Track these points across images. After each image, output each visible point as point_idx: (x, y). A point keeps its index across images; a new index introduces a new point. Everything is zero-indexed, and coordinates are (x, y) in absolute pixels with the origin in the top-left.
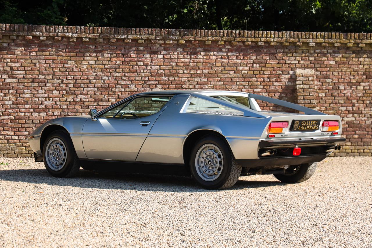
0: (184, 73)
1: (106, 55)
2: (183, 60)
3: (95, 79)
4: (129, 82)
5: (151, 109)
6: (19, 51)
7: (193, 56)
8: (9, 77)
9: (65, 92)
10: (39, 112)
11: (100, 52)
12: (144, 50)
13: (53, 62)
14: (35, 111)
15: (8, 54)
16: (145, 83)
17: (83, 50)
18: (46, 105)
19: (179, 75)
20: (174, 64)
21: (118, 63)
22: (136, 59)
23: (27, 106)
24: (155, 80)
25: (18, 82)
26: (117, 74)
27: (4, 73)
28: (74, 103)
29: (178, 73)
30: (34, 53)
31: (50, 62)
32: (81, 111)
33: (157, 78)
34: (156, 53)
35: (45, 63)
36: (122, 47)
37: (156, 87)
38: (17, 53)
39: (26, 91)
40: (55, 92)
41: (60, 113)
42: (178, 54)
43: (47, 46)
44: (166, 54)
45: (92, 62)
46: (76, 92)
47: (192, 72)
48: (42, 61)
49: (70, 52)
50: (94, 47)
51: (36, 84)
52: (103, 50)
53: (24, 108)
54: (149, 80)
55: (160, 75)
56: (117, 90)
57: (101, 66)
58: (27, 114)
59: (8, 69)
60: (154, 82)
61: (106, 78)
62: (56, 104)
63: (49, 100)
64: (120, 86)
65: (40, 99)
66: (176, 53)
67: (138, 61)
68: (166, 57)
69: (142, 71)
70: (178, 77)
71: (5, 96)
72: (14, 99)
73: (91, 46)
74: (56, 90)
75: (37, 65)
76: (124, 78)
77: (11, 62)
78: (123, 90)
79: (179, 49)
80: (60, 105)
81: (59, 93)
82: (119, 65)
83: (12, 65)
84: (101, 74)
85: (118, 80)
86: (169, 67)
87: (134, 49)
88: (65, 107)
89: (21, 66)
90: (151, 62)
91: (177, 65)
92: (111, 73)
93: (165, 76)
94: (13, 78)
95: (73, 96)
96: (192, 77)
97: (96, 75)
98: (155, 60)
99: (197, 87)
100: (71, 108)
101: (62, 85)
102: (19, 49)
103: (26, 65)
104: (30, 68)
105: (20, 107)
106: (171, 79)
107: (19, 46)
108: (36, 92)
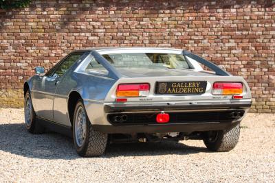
0: (258, 26)
1: (179, 11)
2: (257, 13)
3: (168, 35)
4: (201, 38)
5: (224, 62)
6: (99, 11)
7: (267, 9)
8: (92, 36)
11: (173, 8)
12: (216, 5)
13: (130, 20)
15: (90, 14)
16: (218, 38)
17: (156, 8)
18: (124, 61)
19: (254, 29)
20: (248, 18)
21: (191, 18)
22: (209, 14)
24: (228, 35)
25: (100, 39)
26: (190, 30)
27: (87, 32)
29: (252, 27)
30: (113, 12)
31: (128, 20)
33: (230, 33)
34: (228, 7)
35: (123, 21)
36: (194, 3)
37: (229, 42)
38: (98, 12)
42: (252, 7)
43: (124, 5)
44: (239, 8)
45: (166, 19)
47: (266, 26)
48: (120, 19)
49: (144, 9)
50: (167, 4)
51: (115, 41)
52: (176, 7)
54: (221, 35)
55: (233, 30)
56: (190, 45)
57: (174, 22)
59: (91, 27)
60: (226, 37)
61: (179, 34)
64: (193, 42)
66: (249, 7)
67: (211, 16)
68: (239, 11)
69: (214, 26)
70: (252, 31)
73: (164, 4)
75: (115, 23)
76: (196, 33)
77: (93, 21)
78: (196, 45)
79: (253, 2)
82: (192, 21)
83: (94, 23)
84: (175, 30)
85: (191, 36)
86: (242, 21)
87: (206, 4)
89: (102, 25)
90: (224, 17)
91: (251, 19)
92: (184, 29)
93: (238, 30)
94: (95, 35)
96: (267, 30)
97: (170, 31)
98: (228, 14)
99: (272, 41)
101: (138, 42)
102: (99, 9)
103: (106, 23)
104: (109, 27)
106: (245, 33)
107: (100, 6)
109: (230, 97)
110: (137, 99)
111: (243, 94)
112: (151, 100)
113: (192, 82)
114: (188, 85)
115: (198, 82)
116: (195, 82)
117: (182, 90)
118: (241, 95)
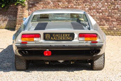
9: (110, 3)
10: (99, 13)
14: (97, 13)
23: (94, 10)
28: (114, 9)
32: (117, 12)
39: (94, 3)
40: (106, 4)
41: (108, 14)
46: (115, 3)
53: (93, 11)
58: (94, 14)
62: (106, 9)
63: (103, 7)
65: (100, 7)
71: (86, 6)
72: (89, 7)
74: (106, 2)
80: (108, 10)
81: (108, 4)
88: (110, 11)
95: (114, 5)
100: (113, 11)
105: (92, 11)
108: (98, 4)
109: (90, 42)
110: (34, 42)
111: (98, 40)
112: (41, 43)
113: (65, 33)
114: (62, 35)
115: (69, 33)
116: (67, 33)
117: (59, 38)
118: (96, 41)
